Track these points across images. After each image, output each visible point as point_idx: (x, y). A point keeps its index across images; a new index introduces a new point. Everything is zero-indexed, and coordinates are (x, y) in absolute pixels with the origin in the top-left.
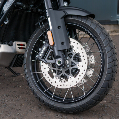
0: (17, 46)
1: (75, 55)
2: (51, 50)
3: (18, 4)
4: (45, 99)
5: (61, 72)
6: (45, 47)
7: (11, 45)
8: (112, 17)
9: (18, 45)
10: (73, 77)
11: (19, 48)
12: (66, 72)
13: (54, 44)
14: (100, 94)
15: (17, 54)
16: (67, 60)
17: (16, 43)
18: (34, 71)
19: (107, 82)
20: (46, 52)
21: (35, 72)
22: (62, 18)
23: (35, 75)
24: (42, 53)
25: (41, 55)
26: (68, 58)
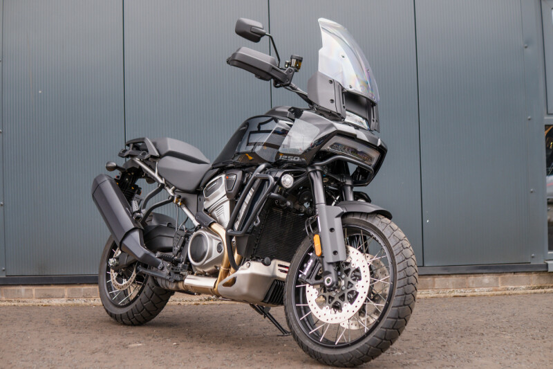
0: (278, 268)
1: (354, 272)
2: (320, 265)
3: (273, 196)
4: (310, 344)
5: (333, 298)
6: (311, 261)
7: (267, 264)
8: (533, 255)
9: (280, 266)
10: (349, 304)
11: (282, 271)
12: (340, 298)
13: (322, 253)
14: (386, 328)
15: (276, 280)
16: (343, 279)
17: (275, 262)
18: (297, 301)
19: (396, 308)
20: (312, 269)
21: (299, 303)
22: (337, 216)
23: (299, 308)
24: (307, 269)
25: (305, 273)
26: (343, 276)
